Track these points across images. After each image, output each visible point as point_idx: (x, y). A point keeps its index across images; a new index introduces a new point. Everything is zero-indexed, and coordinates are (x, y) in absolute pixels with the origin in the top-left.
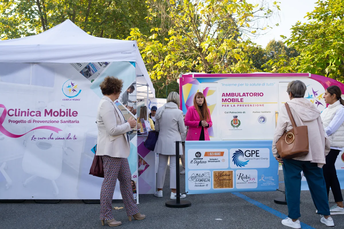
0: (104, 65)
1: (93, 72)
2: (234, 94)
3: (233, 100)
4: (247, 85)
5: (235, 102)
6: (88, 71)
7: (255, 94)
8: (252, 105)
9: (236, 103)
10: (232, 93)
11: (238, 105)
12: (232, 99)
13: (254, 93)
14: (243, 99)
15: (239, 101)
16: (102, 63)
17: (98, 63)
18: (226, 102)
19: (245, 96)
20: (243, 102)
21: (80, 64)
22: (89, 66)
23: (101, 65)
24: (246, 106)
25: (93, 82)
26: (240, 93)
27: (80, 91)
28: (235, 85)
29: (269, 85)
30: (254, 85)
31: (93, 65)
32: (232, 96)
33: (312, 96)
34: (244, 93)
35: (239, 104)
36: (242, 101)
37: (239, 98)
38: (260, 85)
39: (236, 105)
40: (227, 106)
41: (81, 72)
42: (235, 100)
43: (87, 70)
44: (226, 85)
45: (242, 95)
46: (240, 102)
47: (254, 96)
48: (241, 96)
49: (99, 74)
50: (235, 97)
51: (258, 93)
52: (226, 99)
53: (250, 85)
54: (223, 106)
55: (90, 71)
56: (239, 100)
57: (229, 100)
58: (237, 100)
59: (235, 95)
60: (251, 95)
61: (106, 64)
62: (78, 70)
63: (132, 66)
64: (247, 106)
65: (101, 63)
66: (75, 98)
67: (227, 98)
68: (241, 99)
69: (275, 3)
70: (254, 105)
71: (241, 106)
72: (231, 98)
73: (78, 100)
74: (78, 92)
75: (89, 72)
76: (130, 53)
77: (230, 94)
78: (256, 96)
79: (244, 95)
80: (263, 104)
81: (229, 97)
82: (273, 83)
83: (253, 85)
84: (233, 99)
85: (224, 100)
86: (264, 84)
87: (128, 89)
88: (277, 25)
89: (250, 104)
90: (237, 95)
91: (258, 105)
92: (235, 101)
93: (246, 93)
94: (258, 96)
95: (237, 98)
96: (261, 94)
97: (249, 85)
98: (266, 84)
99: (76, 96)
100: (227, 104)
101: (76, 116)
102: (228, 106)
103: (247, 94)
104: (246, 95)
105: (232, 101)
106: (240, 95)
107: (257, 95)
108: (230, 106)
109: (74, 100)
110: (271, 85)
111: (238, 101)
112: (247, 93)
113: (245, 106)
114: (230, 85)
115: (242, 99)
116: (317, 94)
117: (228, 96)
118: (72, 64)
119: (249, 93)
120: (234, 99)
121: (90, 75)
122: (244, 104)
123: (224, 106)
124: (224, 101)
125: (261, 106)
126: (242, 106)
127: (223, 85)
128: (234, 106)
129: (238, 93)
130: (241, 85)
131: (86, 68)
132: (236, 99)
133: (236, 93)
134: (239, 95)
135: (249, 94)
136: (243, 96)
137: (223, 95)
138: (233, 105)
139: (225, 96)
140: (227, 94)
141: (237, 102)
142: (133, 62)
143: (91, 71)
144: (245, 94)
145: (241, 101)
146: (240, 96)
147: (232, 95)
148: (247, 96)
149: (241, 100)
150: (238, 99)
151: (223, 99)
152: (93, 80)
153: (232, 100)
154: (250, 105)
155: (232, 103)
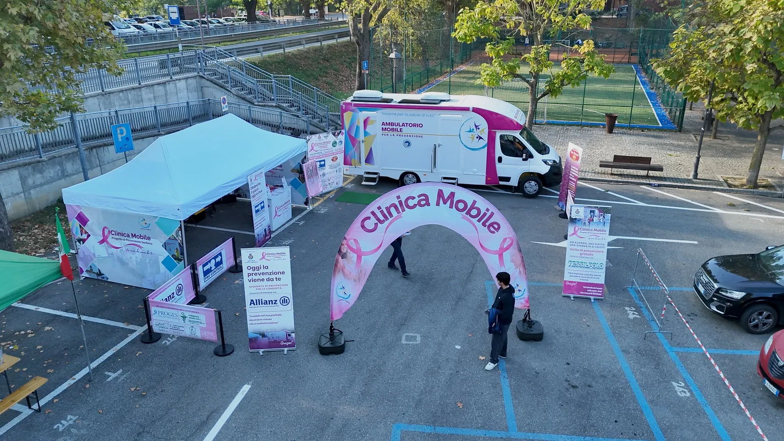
3: (392, 130)
4: (407, 116)
8: (411, 136)
9: (395, 133)
10: (391, 123)
11: (397, 135)
13: (414, 124)
14: (402, 129)
18: (386, 131)
20: (402, 132)
24: (405, 136)
28: (395, 114)
30: (414, 115)
32: (391, 125)
33: (473, 129)
34: (403, 123)
35: (399, 134)
37: (399, 128)
38: (419, 115)
39: (395, 135)
44: (386, 114)
48: (401, 126)
50: (394, 127)
51: (418, 124)
52: (385, 128)
53: (411, 116)
54: (383, 134)
56: (399, 130)
57: (389, 130)
59: (394, 124)
60: (411, 125)
67: (387, 127)
70: (413, 136)
72: (391, 127)
77: (389, 123)
78: (416, 127)
79: (403, 125)
80: (422, 135)
81: (389, 127)
82: (433, 114)
86: (424, 115)
90: (396, 125)
91: (417, 136)
92: (394, 131)
93: (405, 123)
94: (418, 127)
95: (396, 127)
96: (421, 125)
100: (386, 134)
102: (387, 135)
104: (405, 125)
108: (389, 135)
112: (407, 124)
114: (389, 114)
116: (479, 129)
117: (388, 125)
120: (394, 129)
122: (404, 134)
124: (384, 131)
125: (420, 137)
126: (401, 136)
127: (383, 113)
128: (394, 135)
134: (398, 124)
135: (408, 125)
137: (383, 124)
138: (392, 135)
139: (385, 125)
140: (386, 123)
141: (396, 132)
146: (399, 126)
150: (397, 129)
151: (383, 128)
154: (408, 136)
155: (391, 133)
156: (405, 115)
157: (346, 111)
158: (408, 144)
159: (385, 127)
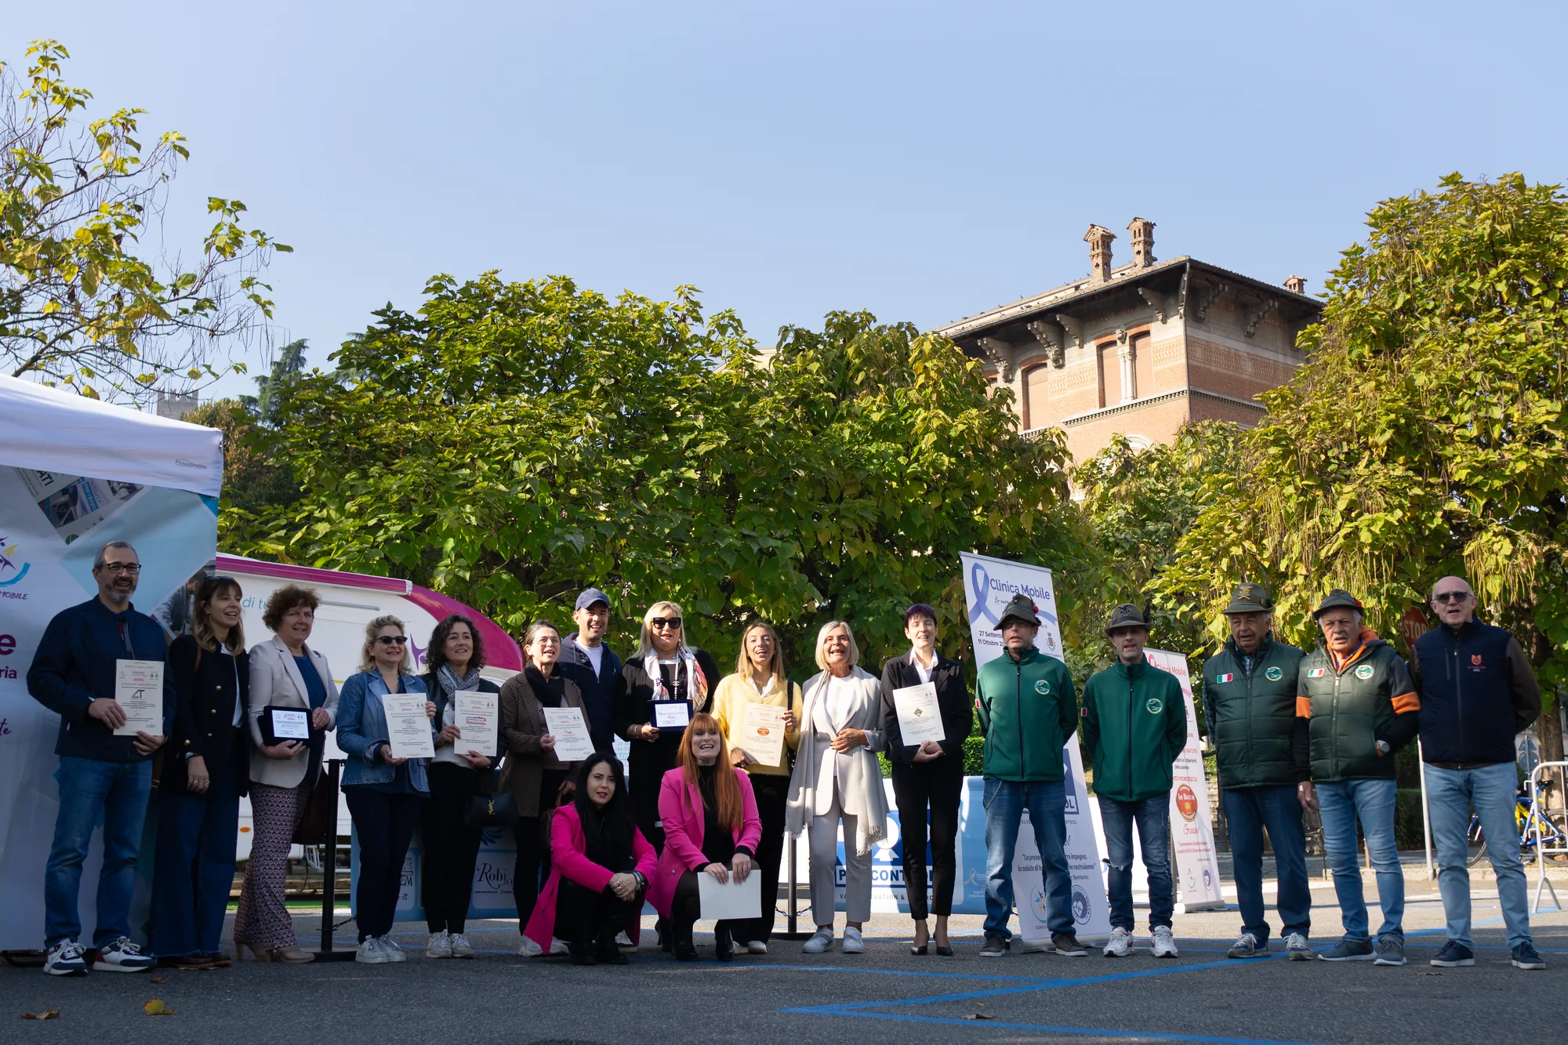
0: (124, 492)
1: (84, 508)
6: (66, 505)
16: (119, 483)
17: (109, 482)
21: (49, 477)
22: (75, 488)
23: (114, 492)
25: (75, 544)
27: (26, 567)
31: (89, 484)
41: (43, 504)
43: (65, 498)
49: (101, 519)
55: (75, 504)
61: (132, 489)
62: (34, 493)
63: (205, 508)
65: (115, 485)
66: (9, 589)
69: (248, 283)
73: (19, 596)
74: (20, 569)
75: (72, 508)
76: (204, 467)
87: (191, 581)
88: (237, 369)
98: (256, 603)
99: (13, 582)
101: (10, 652)
109: (5, 593)
118: (21, 473)
121: (71, 518)
131: (64, 491)
142: (210, 497)
143: (78, 507)
152: (74, 537)
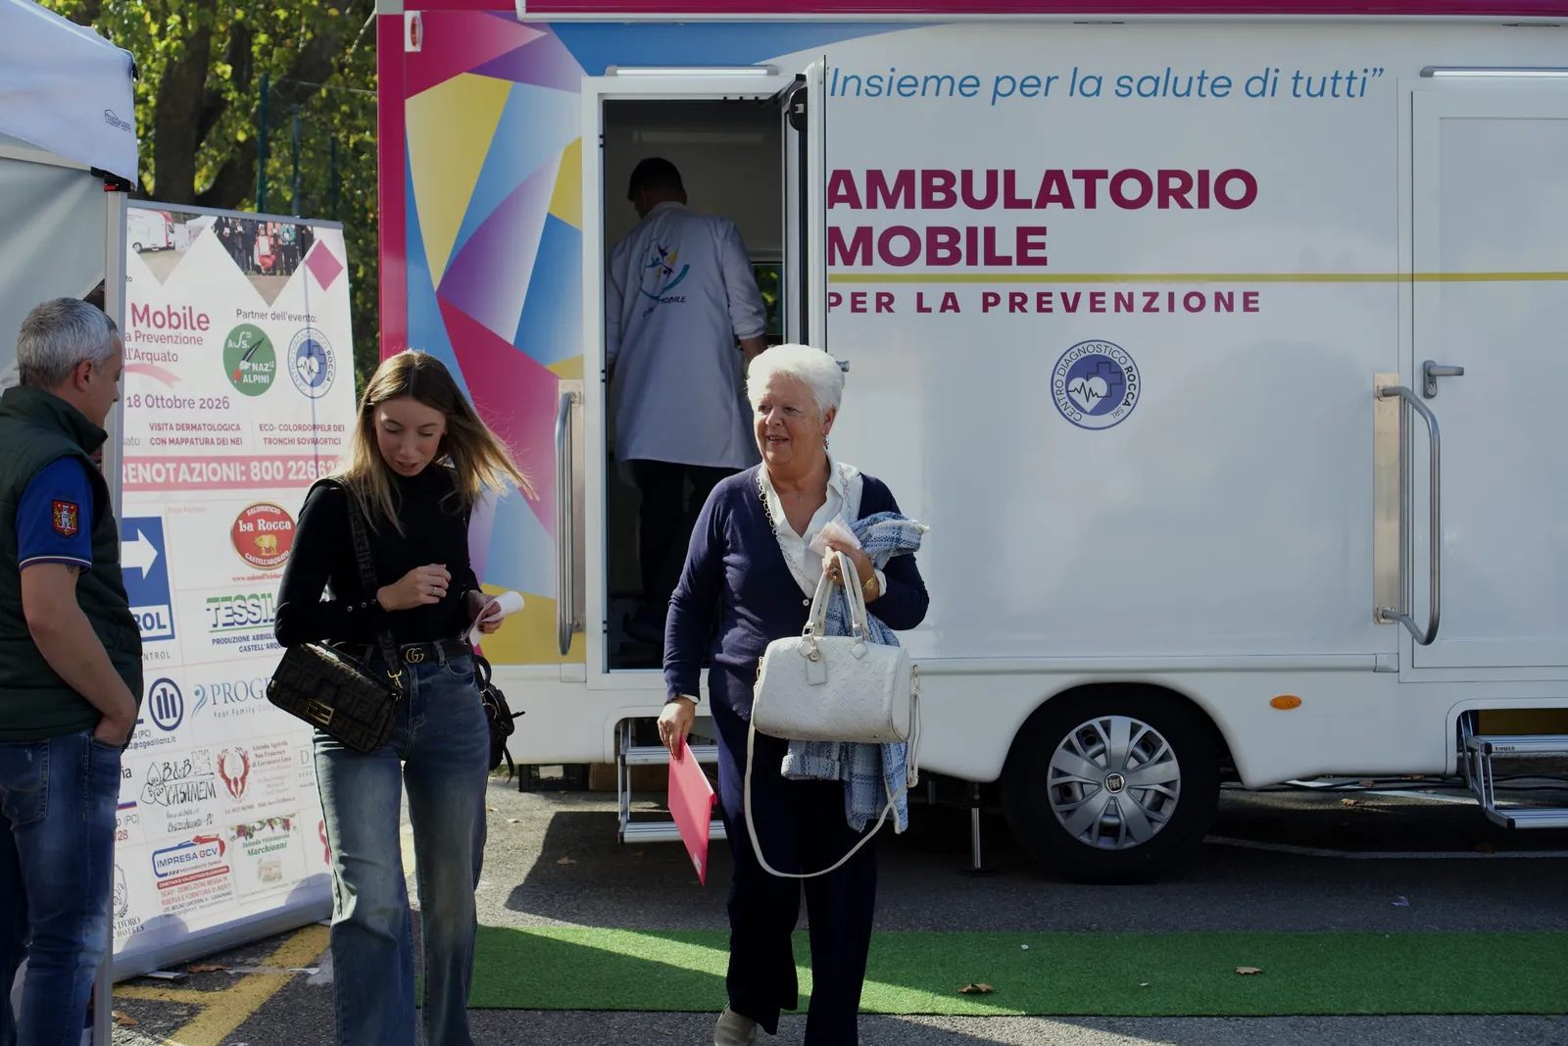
2: (949, 177)
3: (941, 247)
4: (1090, 86)
5: (961, 267)
7: (1175, 183)
8: (1140, 302)
9: (969, 280)
10: (928, 175)
11: (989, 301)
12: (932, 232)
13: (1164, 176)
14: (1042, 231)
15: (999, 252)
18: (867, 260)
19: (1068, 204)
20: (1042, 261)
24: (1071, 308)
26: (1010, 176)
28: (967, 86)
29: (1315, 89)
30: (1163, 85)
32: (928, 203)
34: (1054, 176)
35: (1005, 290)
36: (1032, 253)
37: (1005, 222)
38: (1221, 86)
39: (969, 297)
40: (871, 302)
42: (962, 245)
45: (1033, 195)
46: (1006, 261)
47: (1163, 204)
48: (1025, 204)
50: (959, 217)
51: (1204, 175)
52: (864, 234)
53: (1126, 87)
56: (1006, 246)
57: (900, 246)
58: (981, 248)
59: (957, 188)
60: (1131, 189)
64: (1084, 303)
67: (880, 219)
68: (1023, 233)
70: (1162, 302)
71: (1017, 302)
72: (921, 219)
77: (906, 177)
78: (1185, 204)
79: (1054, 188)
80: (1250, 287)
81: (900, 216)
82: (1357, 73)
83: (1148, 86)
84: (943, 238)
85: (848, 241)
86: (1266, 85)
89: (1110, 290)
90: (980, 192)
91: (1194, 302)
92: (955, 258)
93: (1077, 174)
94: (1204, 203)
95: (981, 219)
96: (1236, 189)
97: (1110, 85)
98: (1285, 84)
100: (871, 290)
102: (885, 302)
103: (1081, 182)
104: (1077, 188)
105: (932, 260)
106: (1018, 196)
107: (1192, 196)
108: (905, 302)
110: (1342, 86)
111: (992, 259)
112: (1090, 177)
113: (1057, 303)
115: (1031, 239)
117: (891, 203)
119: (1103, 174)
120: (953, 234)
122: (1056, 289)
123: (847, 301)
124: (848, 260)
125: (1230, 308)
126: (1031, 304)
128: (950, 303)
129: (992, 176)
130: (1031, 86)
132: (972, 232)
133: (967, 176)
134: (1002, 187)
135: (1103, 187)
136: (1044, 199)
138: (933, 300)
139: (855, 204)
140: (875, 178)
141: (981, 268)
144: (1068, 176)
145: (1024, 260)
146: (1012, 202)
147: (928, 190)
148: (1090, 202)
149: (1023, 245)
150: (990, 233)
151: (834, 235)
153: (933, 246)
154: (1109, 302)
155: (924, 278)
156: (1077, 86)
157: (428, 71)
158: (1099, 385)
159: (864, 217)
